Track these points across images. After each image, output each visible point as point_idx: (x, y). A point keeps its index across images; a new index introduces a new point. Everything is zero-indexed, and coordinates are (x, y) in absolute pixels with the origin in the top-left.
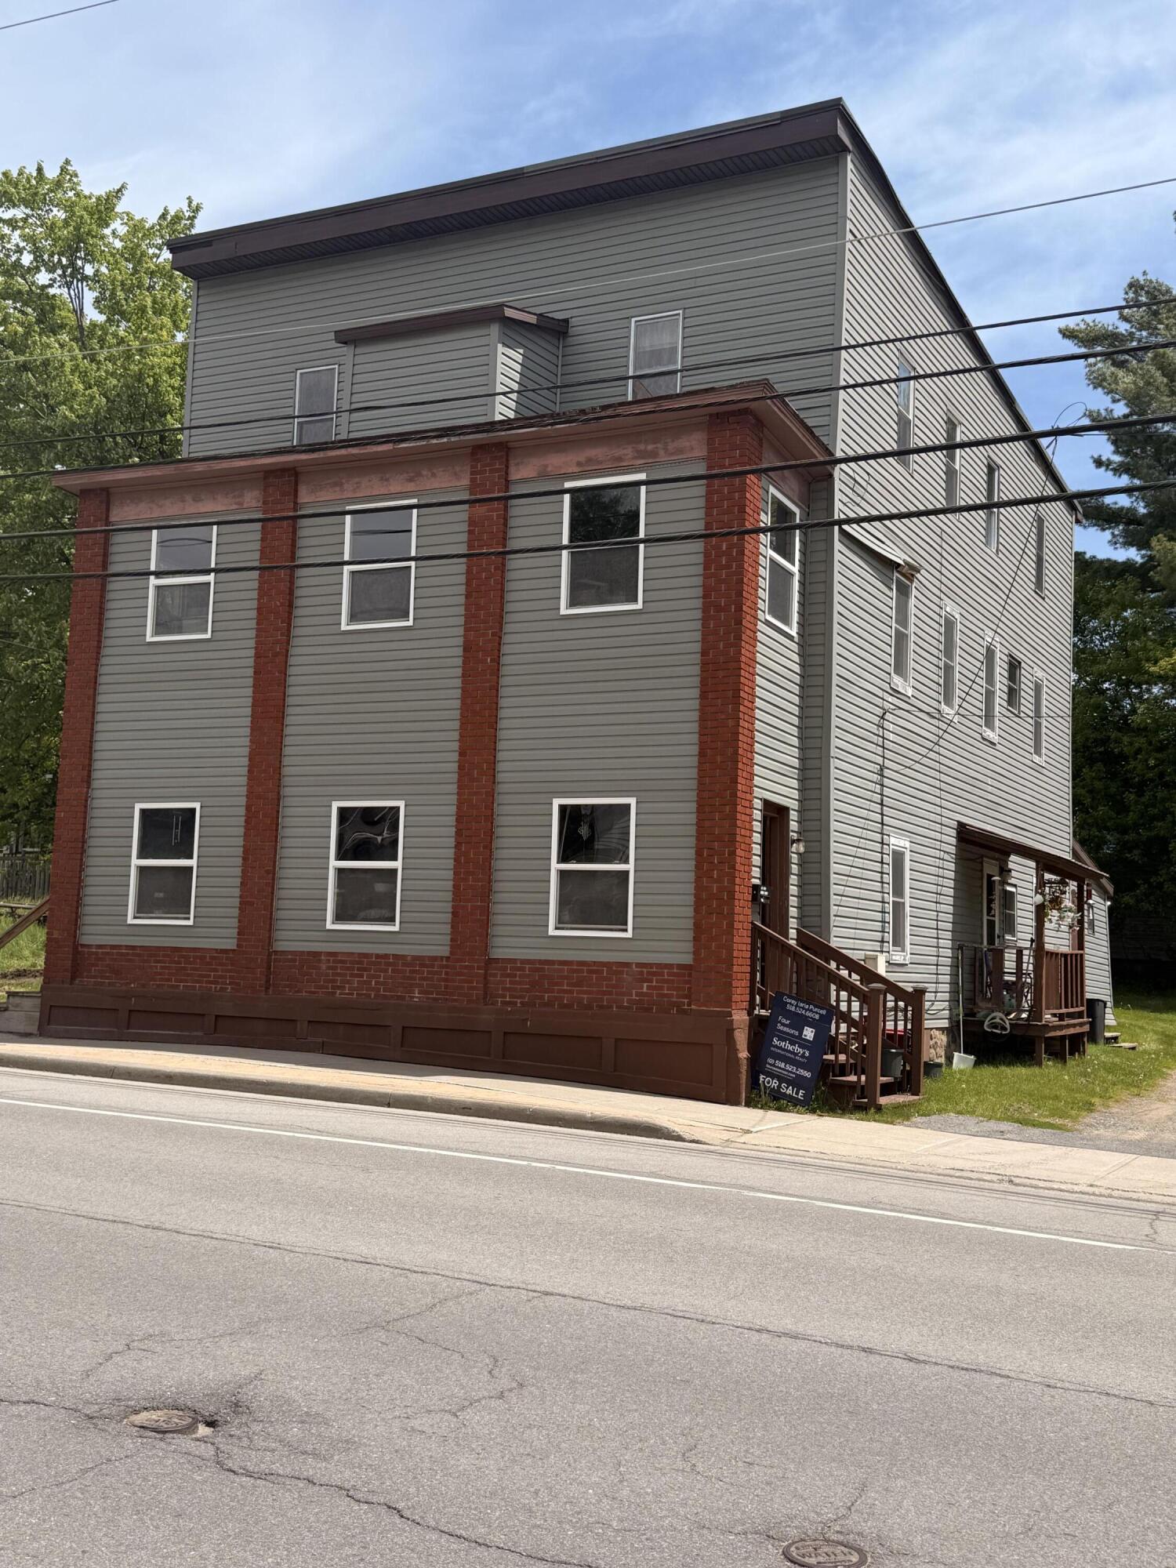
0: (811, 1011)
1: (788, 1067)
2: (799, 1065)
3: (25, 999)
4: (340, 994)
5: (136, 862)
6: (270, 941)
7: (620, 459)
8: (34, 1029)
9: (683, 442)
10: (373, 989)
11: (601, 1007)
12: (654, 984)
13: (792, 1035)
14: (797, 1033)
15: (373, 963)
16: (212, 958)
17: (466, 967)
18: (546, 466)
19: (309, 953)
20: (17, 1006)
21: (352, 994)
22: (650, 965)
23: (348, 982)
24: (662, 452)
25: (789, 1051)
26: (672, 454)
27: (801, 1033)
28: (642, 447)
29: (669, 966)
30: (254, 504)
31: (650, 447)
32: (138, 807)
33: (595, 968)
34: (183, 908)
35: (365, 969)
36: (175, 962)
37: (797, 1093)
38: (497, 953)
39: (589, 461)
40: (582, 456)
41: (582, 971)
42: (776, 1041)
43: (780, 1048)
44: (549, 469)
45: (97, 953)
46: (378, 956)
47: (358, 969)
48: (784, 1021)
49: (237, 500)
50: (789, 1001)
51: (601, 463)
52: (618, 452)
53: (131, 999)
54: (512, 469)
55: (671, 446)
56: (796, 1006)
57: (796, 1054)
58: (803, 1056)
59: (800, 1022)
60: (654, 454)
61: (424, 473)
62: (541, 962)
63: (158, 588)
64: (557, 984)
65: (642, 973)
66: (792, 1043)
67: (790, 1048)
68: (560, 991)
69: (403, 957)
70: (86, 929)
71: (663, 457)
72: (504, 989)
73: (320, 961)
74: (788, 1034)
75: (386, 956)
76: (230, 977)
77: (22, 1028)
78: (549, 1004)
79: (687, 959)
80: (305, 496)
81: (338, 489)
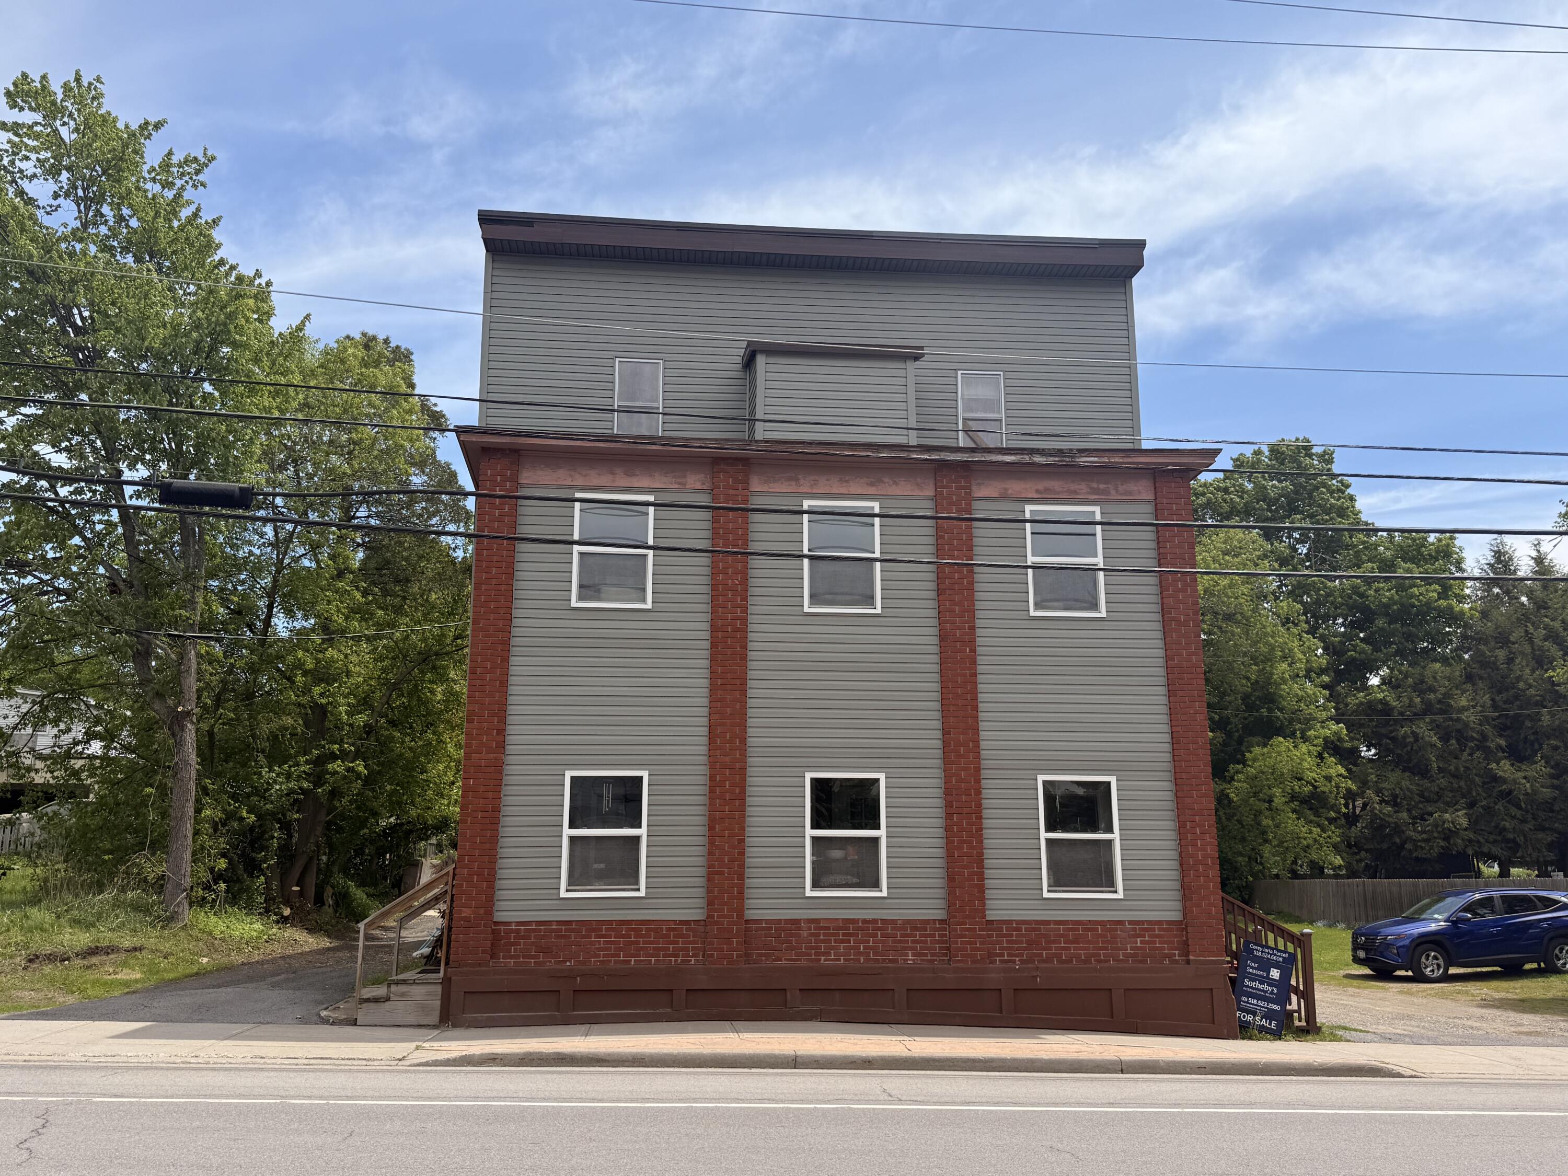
0: (1275, 955)
1: (1261, 1003)
2: (1269, 1000)
3: (414, 987)
4: (825, 960)
5: (567, 832)
6: (741, 911)
7: (1075, 492)
8: (435, 1018)
9: (1132, 486)
10: (861, 954)
11: (1100, 961)
12: (1147, 939)
13: (1261, 976)
14: (1265, 974)
15: (862, 929)
16: (669, 930)
17: (968, 929)
18: (1006, 489)
19: (788, 921)
20: (403, 994)
21: (839, 960)
22: (1142, 922)
23: (833, 948)
24: (1113, 492)
25: (1260, 990)
26: (1121, 494)
27: (1268, 973)
28: (1095, 485)
29: (1159, 923)
30: (698, 486)
31: (1102, 486)
32: (569, 774)
33: (1090, 925)
34: (631, 878)
35: (850, 935)
36: (623, 936)
37: (1270, 1024)
38: (991, 915)
39: (1047, 490)
40: (1042, 485)
41: (1078, 930)
42: (1247, 982)
43: (1252, 988)
44: (1010, 492)
45: (518, 931)
46: (865, 921)
47: (844, 935)
48: (1253, 964)
49: (678, 480)
50: (1255, 947)
51: (1059, 493)
52: (1073, 486)
53: (575, 978)
54: (974, 488)
55: (1121, 488)
56: (1262, 952)
57: (1266, 992)
58: (1272, 993)
59: (1266, 965)
60: (1106, 492)
61: (886, 480)
62: (1037, 922)
63: (581, 554)
64: (1054, 942)
65: (1135, 930)
66: (1262, 983)
67: (1261, 987)
68: (1056, 949)
69: (894, 922)
70: (499, 905)
71: (1114, 495)
72: (1002, 949)
73: (800, 928)
74: (1257, 975)
75: (875, 921)
76: (693, 948)
77: (412, 1020)
78: (1049, 960)
79: (1176, 916)
80: (756, 484)
81: (794, 483)
